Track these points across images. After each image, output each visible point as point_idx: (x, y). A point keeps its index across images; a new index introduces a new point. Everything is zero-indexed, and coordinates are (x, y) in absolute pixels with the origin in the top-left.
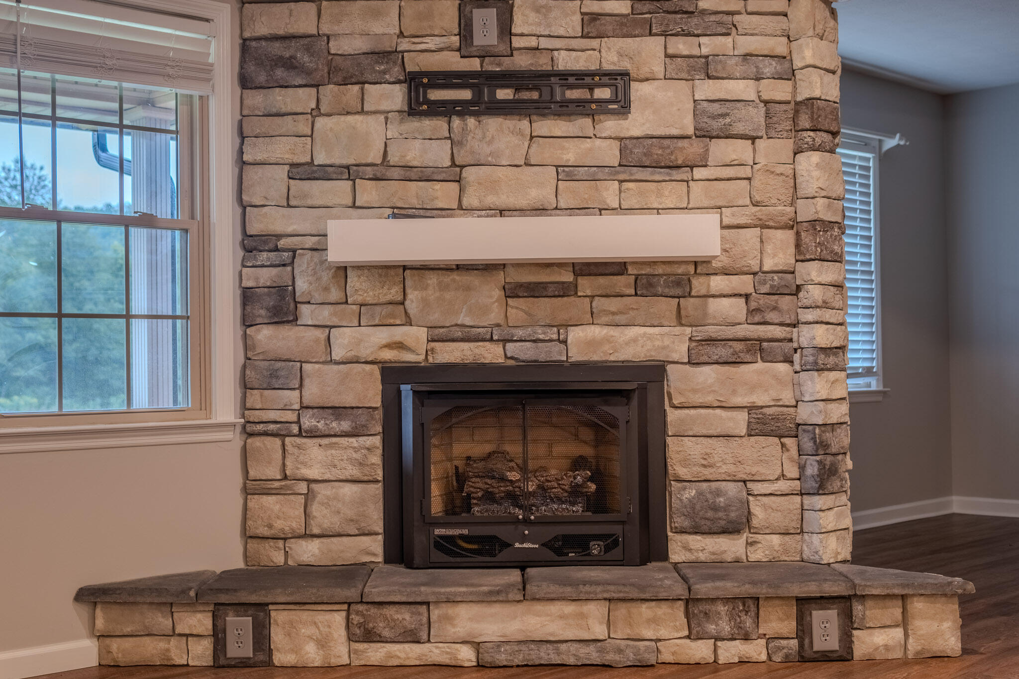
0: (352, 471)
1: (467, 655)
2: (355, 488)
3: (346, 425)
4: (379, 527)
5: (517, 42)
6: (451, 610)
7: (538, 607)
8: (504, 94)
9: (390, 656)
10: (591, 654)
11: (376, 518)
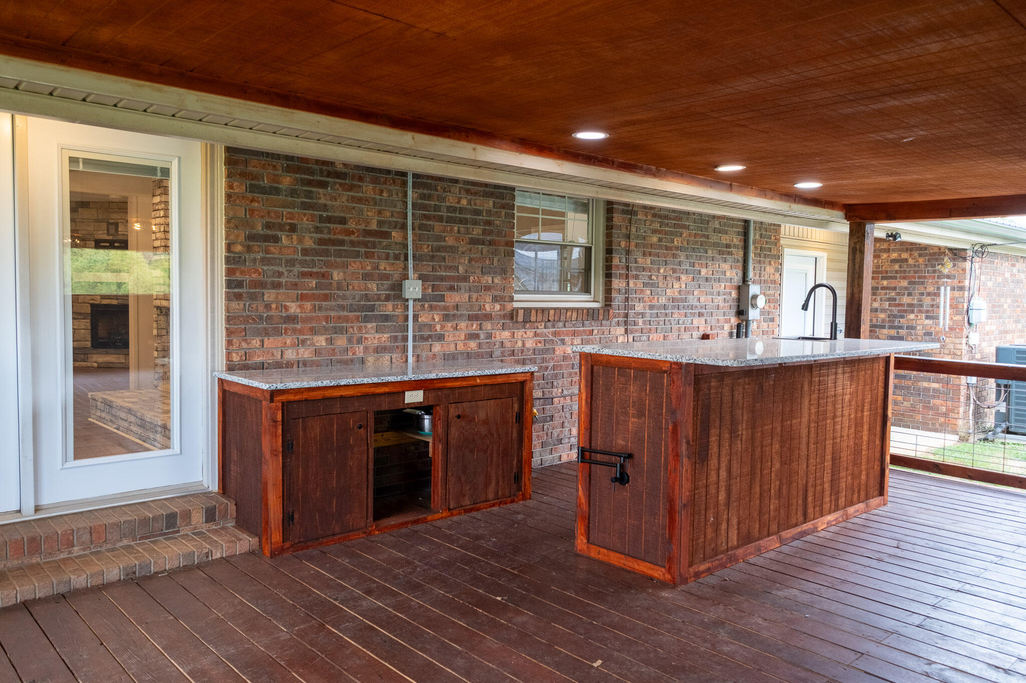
0: (84, 327)
1: (95, 365)
2: (84, 331)
3: (82, 317)
4: (90, 339)
5: (119, 233)
6: (92, 356)
7: (110, 355)
8: (116, 244)
9: (80, 365)
10: (121, 365)
11: (89, 337)
